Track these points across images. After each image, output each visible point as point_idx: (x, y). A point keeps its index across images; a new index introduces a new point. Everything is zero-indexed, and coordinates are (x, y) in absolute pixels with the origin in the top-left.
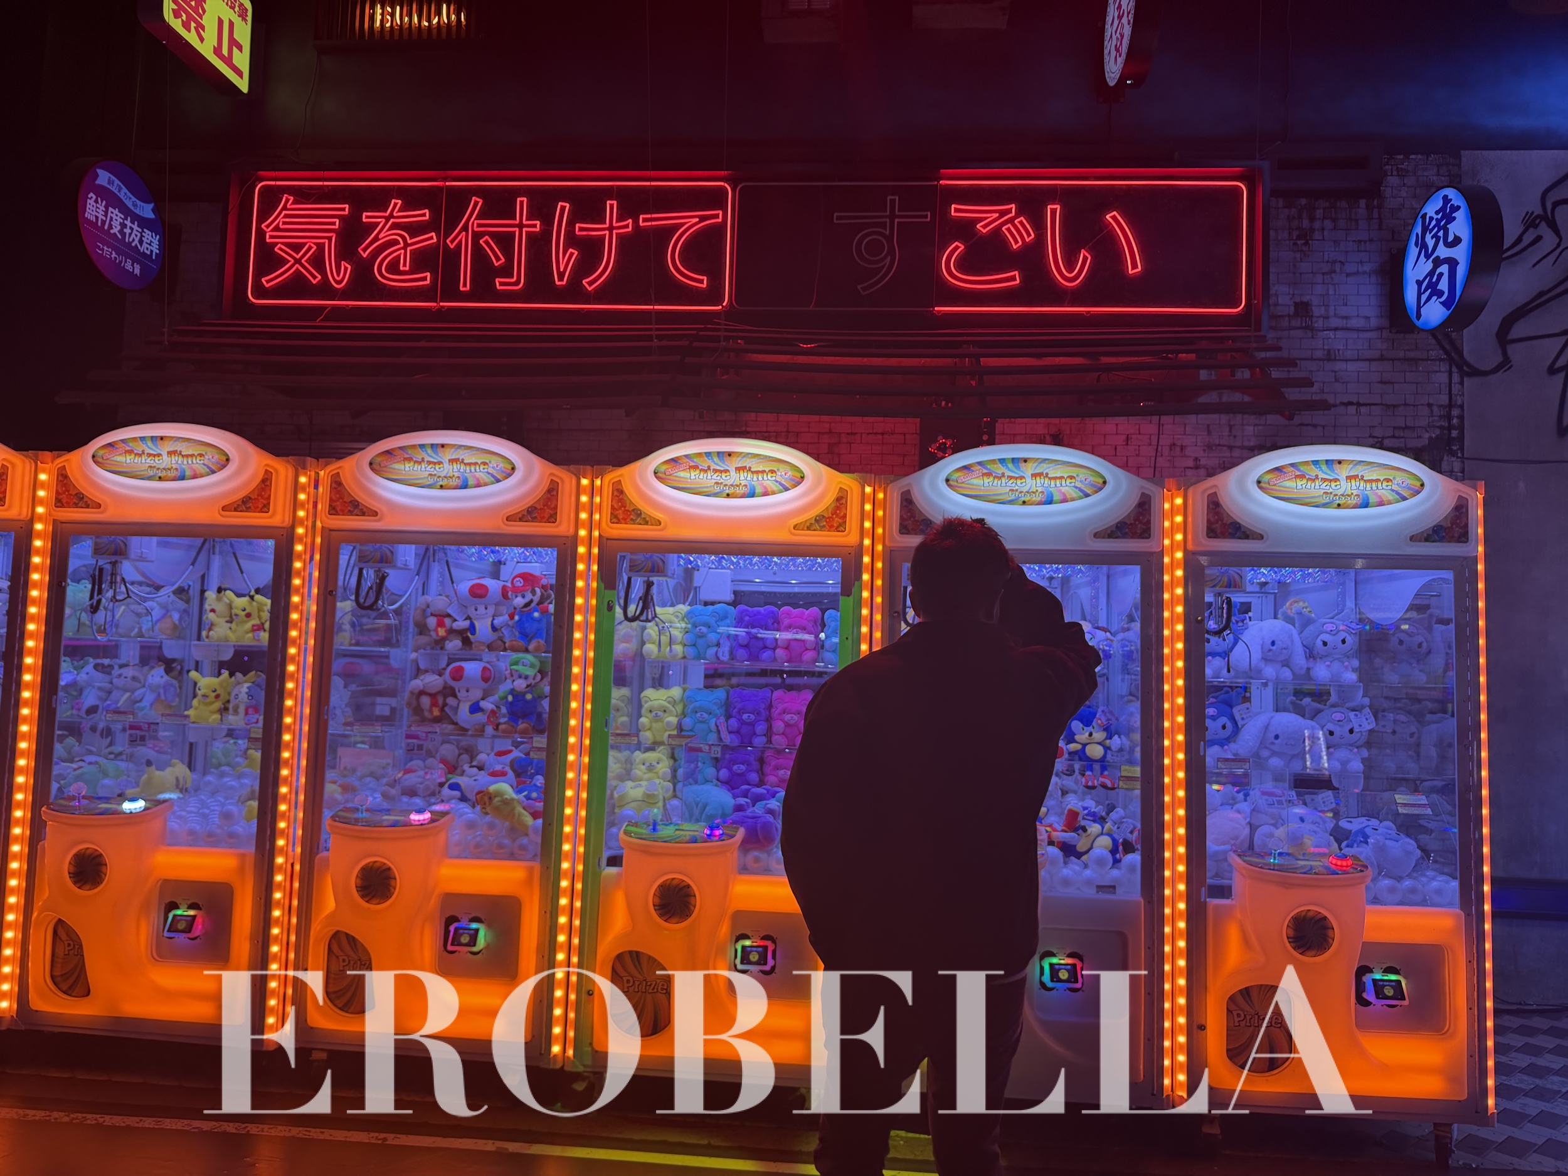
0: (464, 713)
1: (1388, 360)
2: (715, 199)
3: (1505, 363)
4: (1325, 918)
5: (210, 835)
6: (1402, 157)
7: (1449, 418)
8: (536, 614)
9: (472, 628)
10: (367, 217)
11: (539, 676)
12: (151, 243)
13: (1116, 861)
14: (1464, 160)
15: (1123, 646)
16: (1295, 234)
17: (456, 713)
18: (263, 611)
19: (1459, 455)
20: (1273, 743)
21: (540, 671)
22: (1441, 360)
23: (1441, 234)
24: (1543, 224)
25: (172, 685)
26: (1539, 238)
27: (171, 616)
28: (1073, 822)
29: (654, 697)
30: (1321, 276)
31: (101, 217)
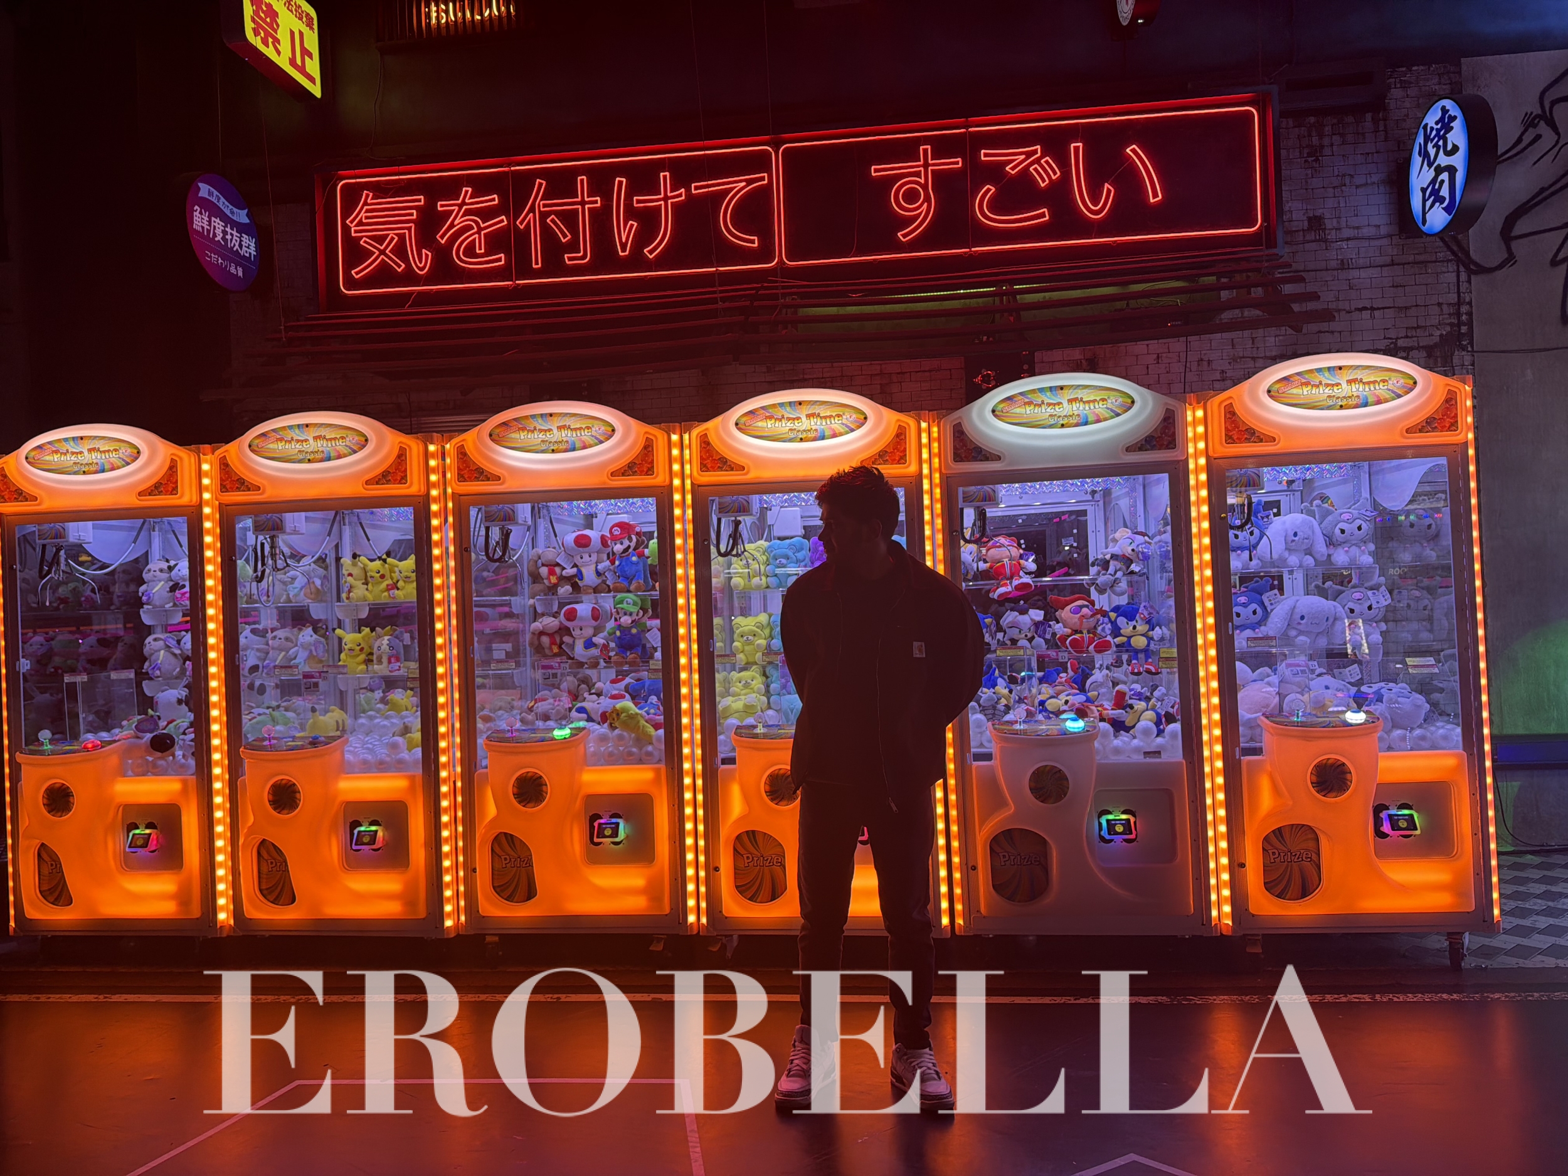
0: (579, 650)
1: (1398, 264)
2: (760, 162)
3: (1510, 259)
4: (1344, 764)
6: (1404, 69)
7: (1458, 314)
8: (634, 559)
9: (580, 575)
10: (442, 206)
11: (641, 613)
12: (248, 246)
13: (1160, 732)
14: (1464, 68)
15: (1161, 547)
16: (1306, 151)
17: (573, 649)
18: (395, 572)
19: (1470, 349)
20: (1299, 624)
21: (641, 608)
22: (1449, 261)
23: (1441, 143)
24: (1542, 123)
25: (320, 642)
26: (1538, 137)
27: (313, 582)
28: (1120, 701)
29: (745, 624)
30: (1331, 190)
31: (206, 227)
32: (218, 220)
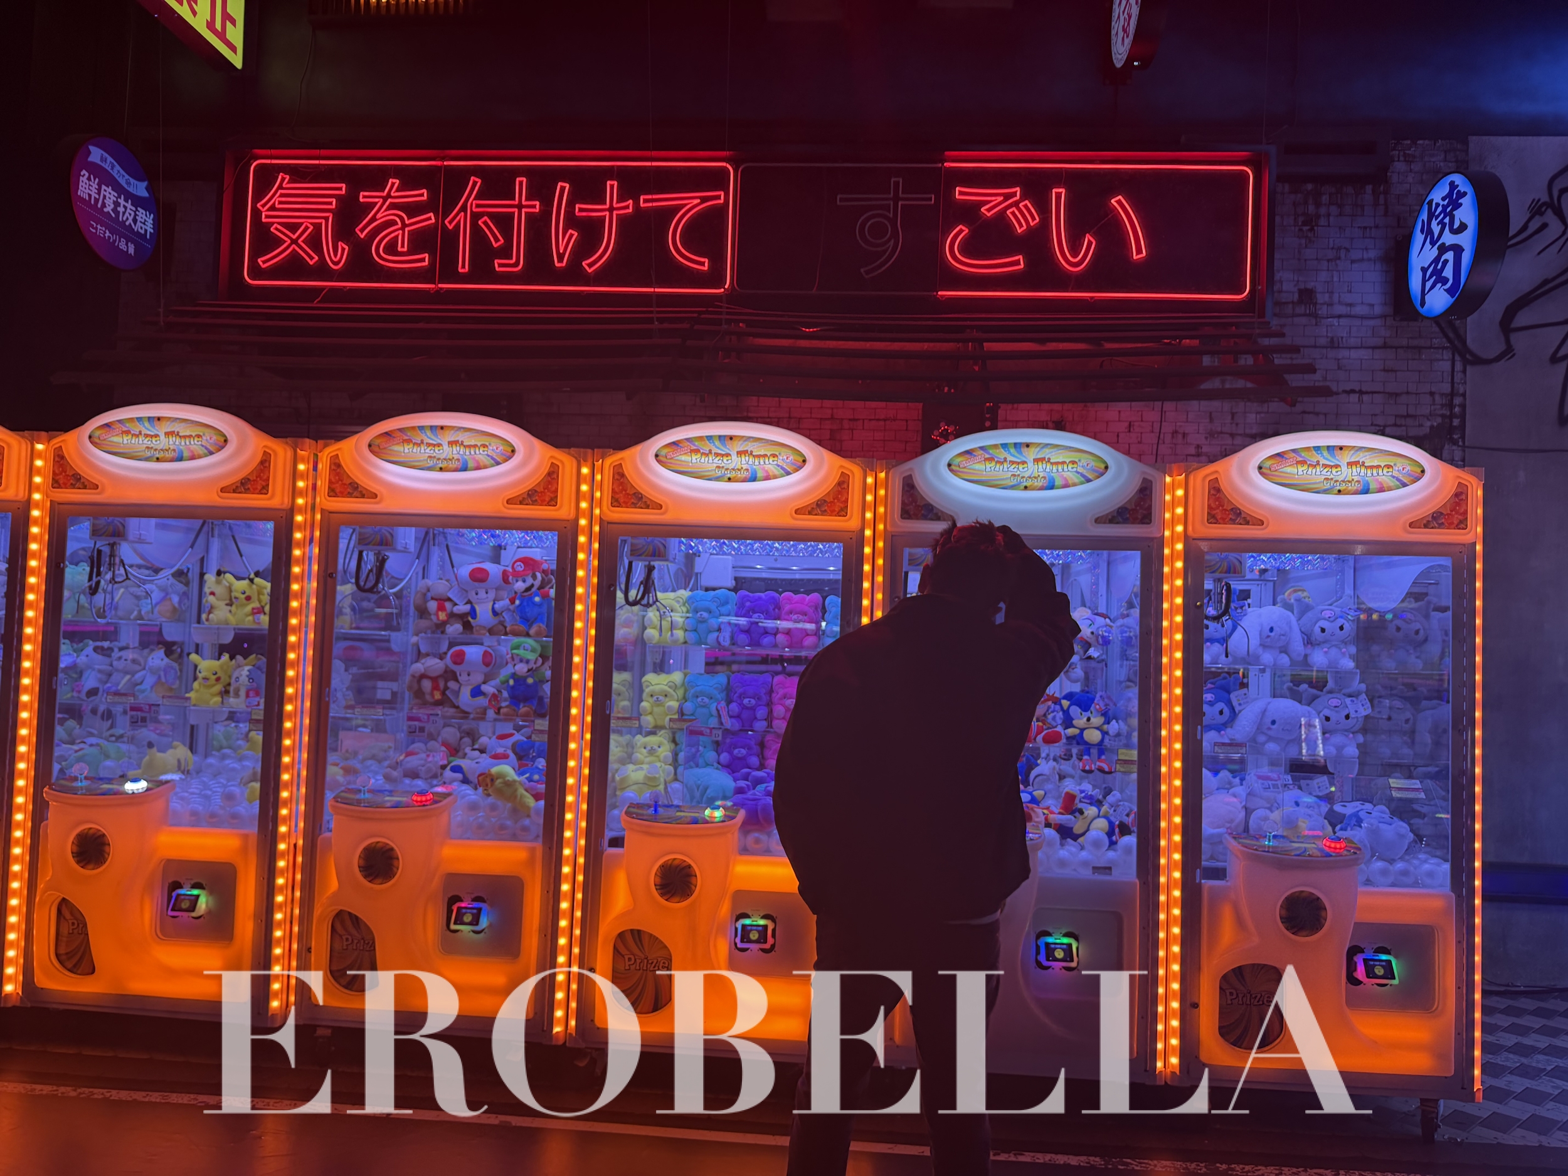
0: (465, 697)
1: (1391, 347)
2: (717, 180)
3: (1508, 351)
4: (1318, 899)
5: (213, 815)
6: (1409, 142)
7: (1451, 406)
8: (537, 599)
9: (473, 613)
10: (365, 197)
11: (540, 660)
12: (145, 222)
13: (1112, 844)
14: (1471, 145)
15: (1122, 632)
16: (1301, 219)
17: (457, 697)
18: (263, 594)
19: (1460, 443)
20: (1269, 729)
21: (541, 656)
22: (1444, 348)
23: (1447, 220)
24: (1549, 211)
25: (172, 667)
26: (1544, 226)
27: (170, 599)
28: (1070, 805)
29: (655, 681)
30: (1326, 263)
31: (94, 195)
32: (109, 189)
